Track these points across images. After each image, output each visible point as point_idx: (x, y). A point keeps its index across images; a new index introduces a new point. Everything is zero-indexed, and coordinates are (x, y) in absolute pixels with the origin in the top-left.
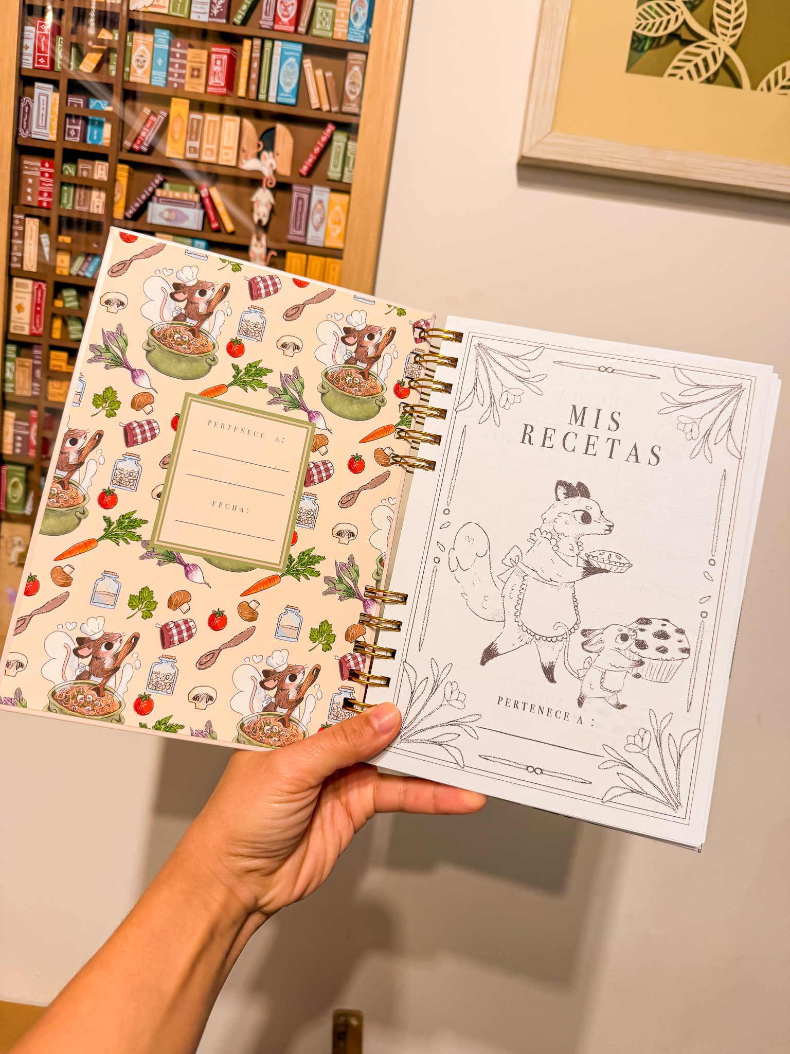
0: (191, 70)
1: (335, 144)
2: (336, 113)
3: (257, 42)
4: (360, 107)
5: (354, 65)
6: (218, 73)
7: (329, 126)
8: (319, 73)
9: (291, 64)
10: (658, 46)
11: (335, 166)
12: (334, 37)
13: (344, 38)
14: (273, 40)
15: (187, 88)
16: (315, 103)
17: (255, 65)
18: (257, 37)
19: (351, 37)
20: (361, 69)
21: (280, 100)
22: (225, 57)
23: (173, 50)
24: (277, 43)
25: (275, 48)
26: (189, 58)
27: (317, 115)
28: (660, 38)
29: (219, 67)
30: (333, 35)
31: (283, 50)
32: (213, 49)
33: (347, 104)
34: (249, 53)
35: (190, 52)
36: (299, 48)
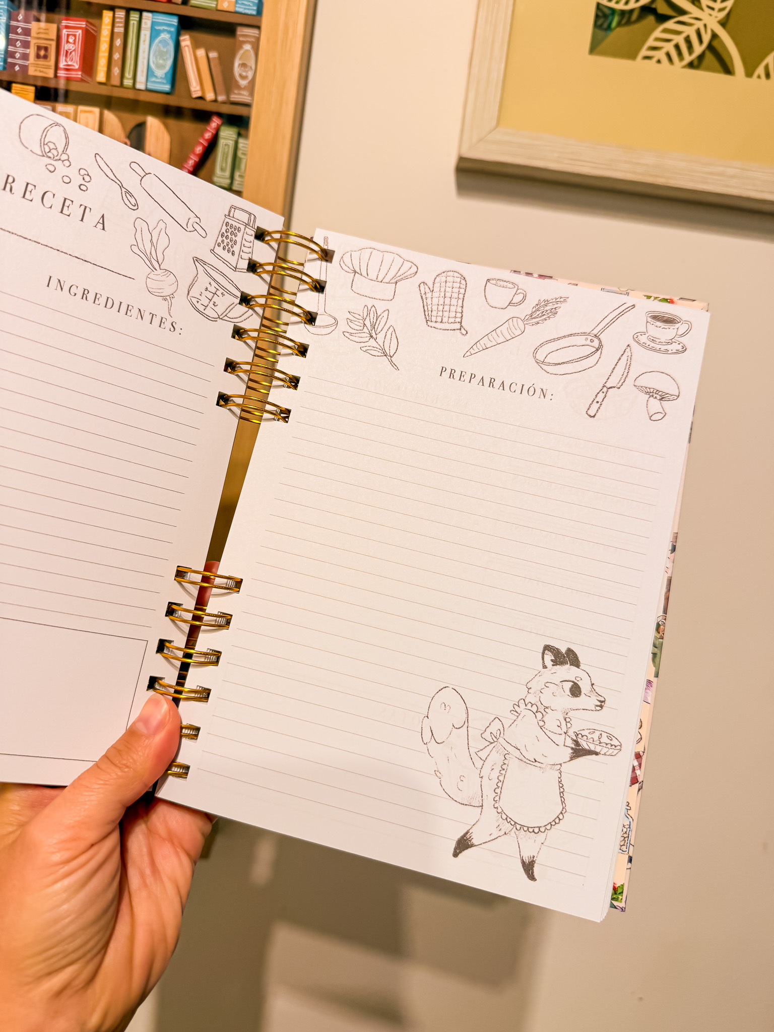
0: (36, 48)
1: (222, 142)
2: (224, 103)
3: (121, 14)
4: (252, 94)
5: (244, 42)
6: (71, 53)
7: (214, 120)
8: (201, 53)
9: (163, 42)
10: (629, 23)
11: (222, 170)
12: (220, 8)
13: (232, 9)
14: (141, 11)
15: (32, 72)
16: (195, 89)
17: (118, 42)
18: (121, 8)
19: (239, 7)
20: (253, 47)
21: (151, 86)
22: (79, 33)
23: (13, 23)
24: (145, 14)
25: (143, 21)
26: (33, 33)
27: (200, 105)
28: (631, 11)
29: (73, 45)
30: (217, 5)
31: (153, 24)
32: (64, 23)
33: (236, 92)
34: (110, 27)
35: (34, 26)
36: (175, 21)
